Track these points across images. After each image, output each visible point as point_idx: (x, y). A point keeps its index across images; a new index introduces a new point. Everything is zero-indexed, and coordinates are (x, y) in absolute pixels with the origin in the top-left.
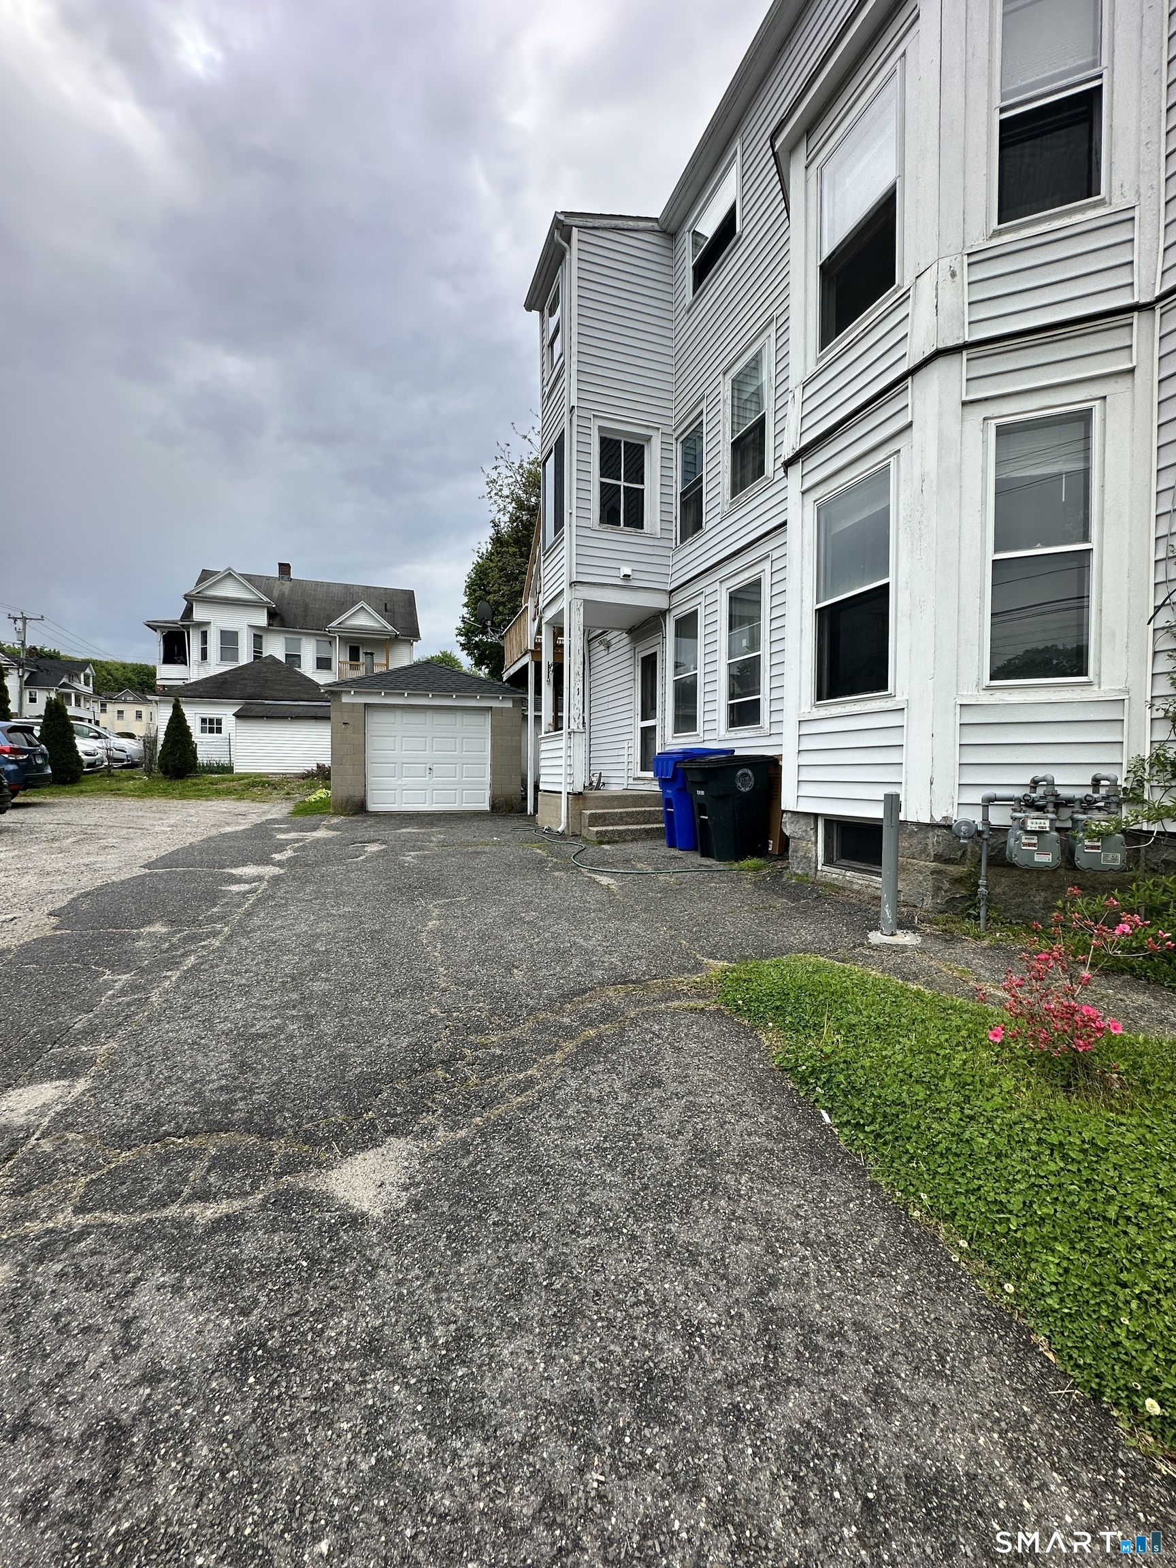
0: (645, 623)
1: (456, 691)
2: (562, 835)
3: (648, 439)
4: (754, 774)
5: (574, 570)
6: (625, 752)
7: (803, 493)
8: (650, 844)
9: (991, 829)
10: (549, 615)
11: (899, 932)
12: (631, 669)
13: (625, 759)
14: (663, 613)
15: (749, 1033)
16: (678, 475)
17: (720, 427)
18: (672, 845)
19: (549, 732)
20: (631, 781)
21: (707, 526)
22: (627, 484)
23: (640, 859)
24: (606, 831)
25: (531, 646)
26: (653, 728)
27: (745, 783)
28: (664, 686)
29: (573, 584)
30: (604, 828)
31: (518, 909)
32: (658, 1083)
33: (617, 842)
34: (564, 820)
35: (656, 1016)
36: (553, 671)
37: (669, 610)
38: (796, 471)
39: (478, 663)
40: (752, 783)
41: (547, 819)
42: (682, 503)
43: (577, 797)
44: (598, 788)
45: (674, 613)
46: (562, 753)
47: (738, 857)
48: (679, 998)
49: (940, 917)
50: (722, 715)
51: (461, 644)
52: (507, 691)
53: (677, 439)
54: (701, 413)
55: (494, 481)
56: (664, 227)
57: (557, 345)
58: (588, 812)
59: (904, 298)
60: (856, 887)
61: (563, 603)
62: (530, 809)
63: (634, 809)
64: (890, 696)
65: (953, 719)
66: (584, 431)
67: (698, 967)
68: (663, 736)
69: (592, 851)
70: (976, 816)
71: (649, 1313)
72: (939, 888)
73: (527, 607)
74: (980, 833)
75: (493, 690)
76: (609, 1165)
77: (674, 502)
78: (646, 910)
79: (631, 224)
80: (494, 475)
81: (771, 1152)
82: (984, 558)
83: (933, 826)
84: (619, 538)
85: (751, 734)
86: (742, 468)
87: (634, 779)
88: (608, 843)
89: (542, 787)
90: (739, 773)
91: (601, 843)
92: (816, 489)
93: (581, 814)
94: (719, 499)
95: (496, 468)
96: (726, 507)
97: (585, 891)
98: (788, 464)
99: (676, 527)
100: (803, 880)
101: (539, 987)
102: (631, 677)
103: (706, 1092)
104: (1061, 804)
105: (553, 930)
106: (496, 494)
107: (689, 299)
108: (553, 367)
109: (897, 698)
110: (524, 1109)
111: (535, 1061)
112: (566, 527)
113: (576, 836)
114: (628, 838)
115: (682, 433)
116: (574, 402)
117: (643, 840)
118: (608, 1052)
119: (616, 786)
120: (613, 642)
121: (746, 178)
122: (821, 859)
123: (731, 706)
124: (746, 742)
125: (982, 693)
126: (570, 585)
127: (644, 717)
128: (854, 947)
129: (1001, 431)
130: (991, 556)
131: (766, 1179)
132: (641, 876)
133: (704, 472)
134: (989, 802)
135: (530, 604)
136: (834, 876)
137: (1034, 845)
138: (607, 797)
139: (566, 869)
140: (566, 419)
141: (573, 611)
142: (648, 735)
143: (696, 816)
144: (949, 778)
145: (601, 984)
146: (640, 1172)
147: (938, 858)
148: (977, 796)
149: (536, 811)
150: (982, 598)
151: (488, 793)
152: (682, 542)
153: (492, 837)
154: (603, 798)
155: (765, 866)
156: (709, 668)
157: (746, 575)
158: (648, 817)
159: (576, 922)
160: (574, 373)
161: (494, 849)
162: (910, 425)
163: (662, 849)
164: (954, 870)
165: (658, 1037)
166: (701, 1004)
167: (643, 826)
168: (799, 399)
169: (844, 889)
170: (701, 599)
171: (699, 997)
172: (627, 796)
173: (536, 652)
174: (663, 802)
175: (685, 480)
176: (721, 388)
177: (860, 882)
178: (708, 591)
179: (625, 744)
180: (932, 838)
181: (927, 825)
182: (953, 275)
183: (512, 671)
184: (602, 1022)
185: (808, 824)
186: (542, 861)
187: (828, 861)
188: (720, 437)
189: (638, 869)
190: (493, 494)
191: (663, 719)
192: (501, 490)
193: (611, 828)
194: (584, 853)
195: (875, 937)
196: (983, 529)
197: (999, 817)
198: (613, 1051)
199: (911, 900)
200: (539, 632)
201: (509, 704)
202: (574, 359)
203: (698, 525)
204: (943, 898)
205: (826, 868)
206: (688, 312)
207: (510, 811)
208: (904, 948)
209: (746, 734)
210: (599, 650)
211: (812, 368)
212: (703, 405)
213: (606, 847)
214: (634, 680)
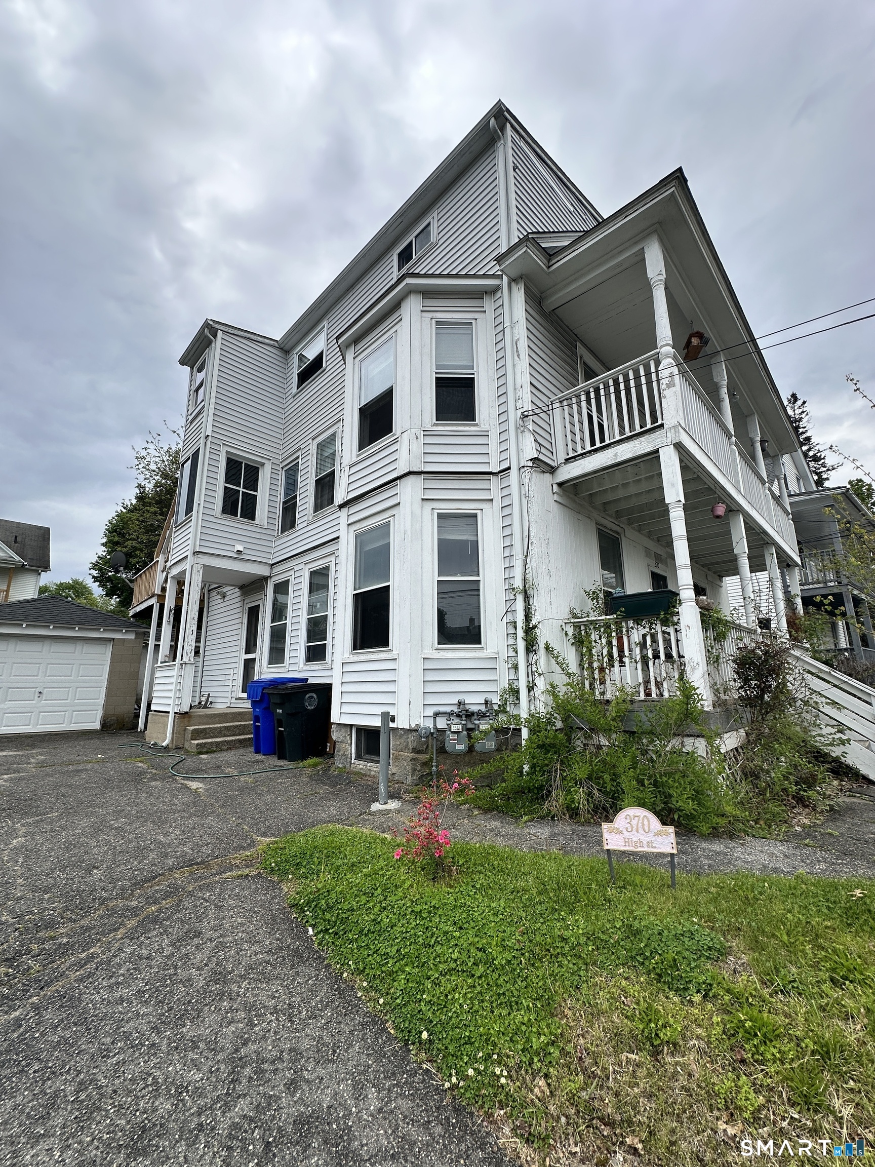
0: (253, 583)
1: (79, 623)
2: (166, 748)
3: (263, 464)
4: (318, 697)
5: (198, 543)
6: (231, 677)
7: (348, 525)
8: (242, 751)
9: (438, 731)
10: (175, 571)
11: (389, 801)
12: (240, 615)
13: (230, 683)
14: (266, 579)
15: (275, 886)
16: (282, 490)
17: (309, 469)
18: (257, 751)
19: (165, 662)
20: (233, 700)
21: (298, 527)
22: (244, 490)
23: (229, 765)
24: (206, 743)
25: (158, 591)
26: (254, 660)
27: (311, 703)
28: (263, 629)
29: (195, 553)
30: (204, 741)
31: (109, 818)
32: (198, 934)
33: (214, 752)
34: (169, 735)
35: (209, 887)
36: (174, 614)
37: (270, 577)
38: (345, 511)
39: (110, 594)
40: (316, 703)
41: (155, 735)
42: (283, 508)
43: (183, 716)
44: (205, 707)
45: (273, 579)
46: (173, 680)
47: (304, 758)
48: (231, 870)
49: (416, 788)
50: (302, 653)
51: (94, 577)
52: (132, 625)
53: (282, 468)
54: (298, 457)
55: (143, 458)
56: (282, 346)
57: (201, 391)
58: (192, 728)
59: (396, 441)
60: (373, 773)
61: (186, 565)
62: (141, 725)
63: (232, 724)
64: (390, 651)
65: (420, 666)
66: (215, 452)
67: (253, 843)
68: (260, 666)
69: (190, 762)
70: (429, 724)
71: (153, 1090)
72: (415, 770)
73: (158, 561)
74: (432, 734)
75: (118, 624)
76: (145, 1001)
77: (278, 506)
78: (223, 806)
79: (260, 339)
80: (144, 453)
81: (268, 962)
82: (433, 579)
83: (411, 730)
84: (236, 525)
85: (320, 668)
86: (322, 496)
87: (236, 699)
88: (206, 753)
89: (153, 708)
90: (308, 696)
91: (200, 753)
92: (355, 524)
93: (185, 730)
94: (306, 512)
95: (146, 449)
96: (311, 518)
97: (174, 796)
98: (341, 507)
99: (278, 523)
100: (342, 771)
101: (114, 882)
102: (239, 621)
103: (233, 933)
104: (469, 715)
105: (138, 831)
106: (143, 467)
107: (294, 390)
108: (196, 405)
109: (394, 652)
110: (81, 980)
111: (99, 940)
112: (194, 512)
113: (179, 748)
114: (224, 747)
115: (286, 466)
116: (209, 433)
117: (237, 748)
118: (164, 920)
119: (221, 705)
120: (228, 593)
121: (329, 341)
122: (353, 756)
123: (309, 647)
124: (315, 674)
125: (434, 651)
126: (194, 553)
127: (248, 651)
128: (361, 815)
129: (440, 516)
130: (437, 578)
131: (259, 980)
132: (226, 779)
133: (298, 493)
134: (437, 714)
135: (161, 559)
136: (361, 766)
137: (455, 740)
138: (210, 715)
139: (163, 779)
140: (202, 441)
141: (194, 572)
142: (249, 665)
143: (276, 728)
144: (419, 701)
145: (171, 869)
146: (169, 1000)
147: (415, 750)
148: (430, 712)
149: (146, 727)
150: (433, 599)
151: (100, 714)
152: (282, 533)
153: (97, 754)
154: (207, 716)
155: (320, 763)
156: (295, 620)
157: (321, 562)
158: (242, 730)
159: (160, 822)
160: (211, 414)
161: (96, 766)
162: (399, 504)
163: (250, 755)
164: (423, 757)
165: (207, 901)
166: (246, 871)
167: (237, 737)
168: (347, 473)
169: (365, 775)
170: (292, 572)
171: (247, 866)
172: (227, 714)
173: (161, 598)
174: (252, 718)
175: (286, 494)
176: (310, 447)
177: (375, 769)
178: (297, 568)
179: (231, 672)
180: (411, 738)
181: (408, 730)
182: (417, 438)
183: (138, 609)
184: (164, 899)
185: (346, 732)
186: (142, 773)
187: (358, 757)
188: (309, 475)
189: (226, 774)
190: (140, 466)
191: (261, 654)
192: (148, 465)
193: (210, 740)
194: (182, 763)
195: (376, 807)
196: (433, 564)
197: (442, 723)
198: (168, 919)
199: (401, 779)
200: (166, 581)
201: (132, 636)
202: (212, 406)
203: (293, 525)
204: (417, 775)
205: (356, 762)
206: (294, 397)
207: (121, 729)
208: (388, 811)
209: (317, 668)
210: (216, 599)
211: (355, 459)
212: (300, 453)
213: (204, 756)
214: (242, 623)
